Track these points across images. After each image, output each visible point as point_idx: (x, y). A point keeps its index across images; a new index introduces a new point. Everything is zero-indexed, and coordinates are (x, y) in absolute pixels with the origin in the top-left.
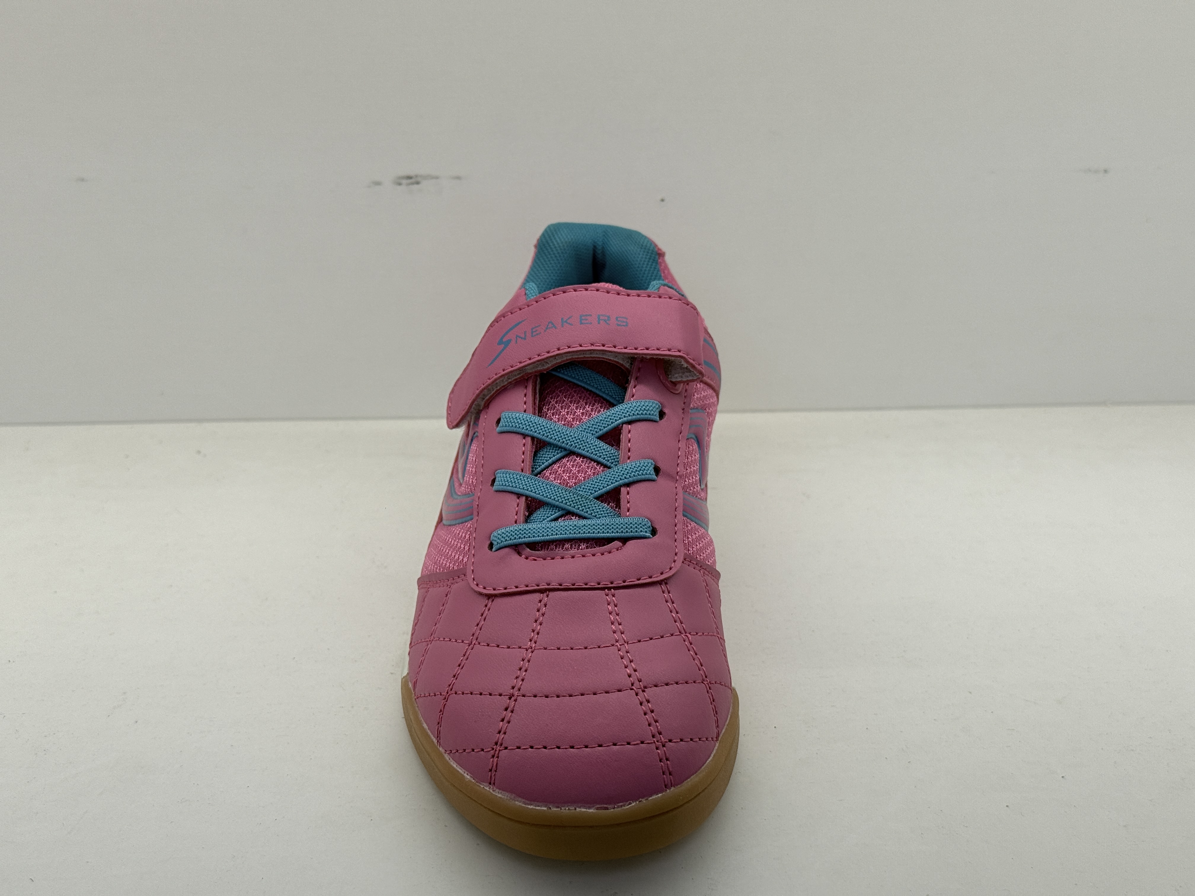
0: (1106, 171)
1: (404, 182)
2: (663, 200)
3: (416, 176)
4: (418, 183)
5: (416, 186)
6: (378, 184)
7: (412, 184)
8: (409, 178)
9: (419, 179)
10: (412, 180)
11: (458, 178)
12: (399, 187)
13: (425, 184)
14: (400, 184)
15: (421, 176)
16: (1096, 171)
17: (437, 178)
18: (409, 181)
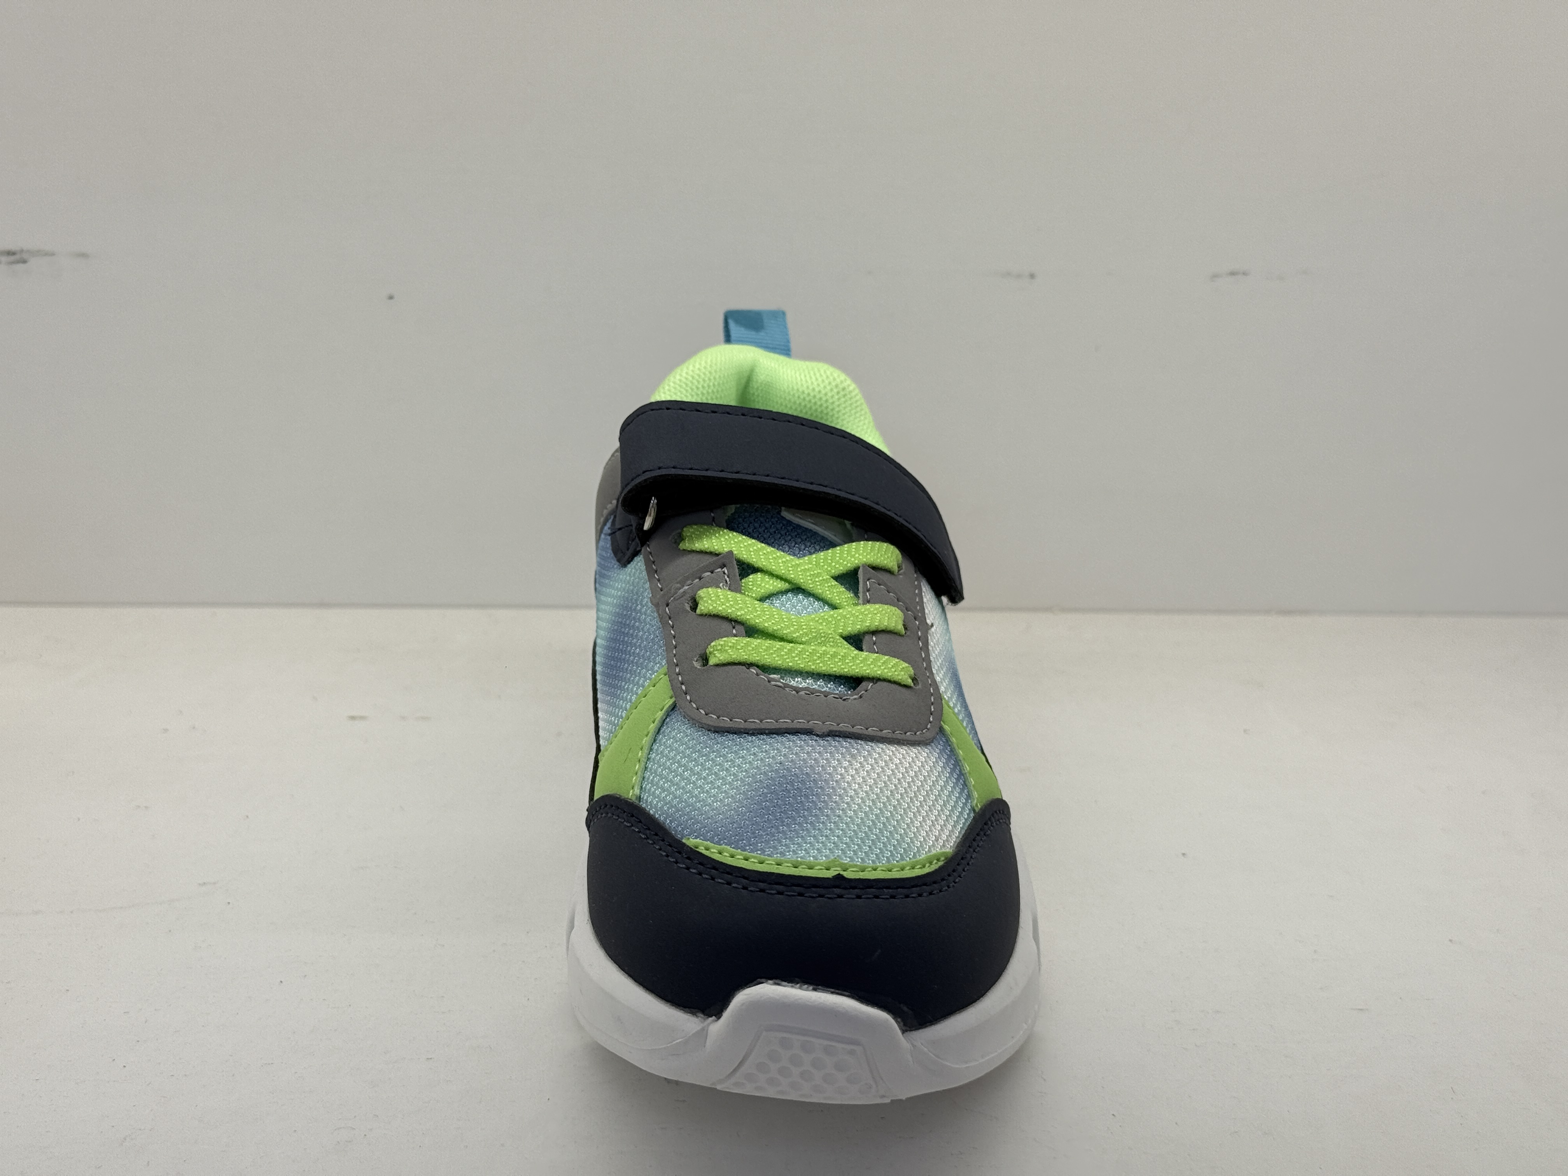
0: (1032, 276)
2: (391, 298)
3: (22, 251)
5: (21, 266)
8: (10, 253)
9: (25, 256)
11: (84, 255)
15: (28, 251)
16: (1019, 276)
17: (53, 254)
18: (12, 258)
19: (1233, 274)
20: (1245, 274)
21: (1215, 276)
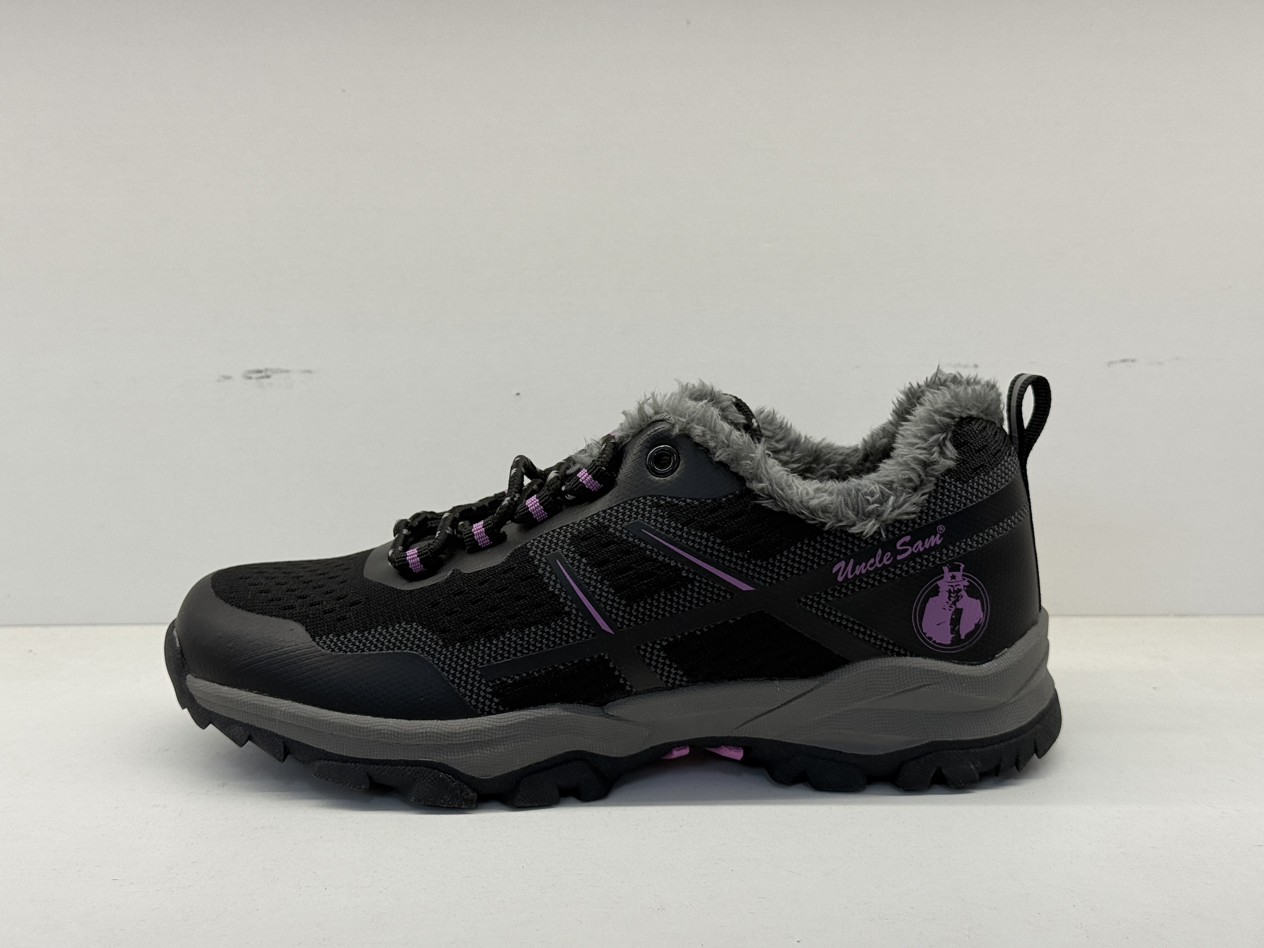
1: (254, 375)
2: (518, 394)
3: (267, 370)
4: (268, 377)
5: (265, 381)
6: (228, 378)
7: (263, 377)
8: (260, 371)
9: (269, 373)
10: (262, 374)
11: (309, 372)
12: (248, 381)
13: (275, 377)
14: (250, 378)
15: (271, 370)
17: (287, 371)
19: (1124, 361)
20: (1133, 361)
21: (1110, 363)
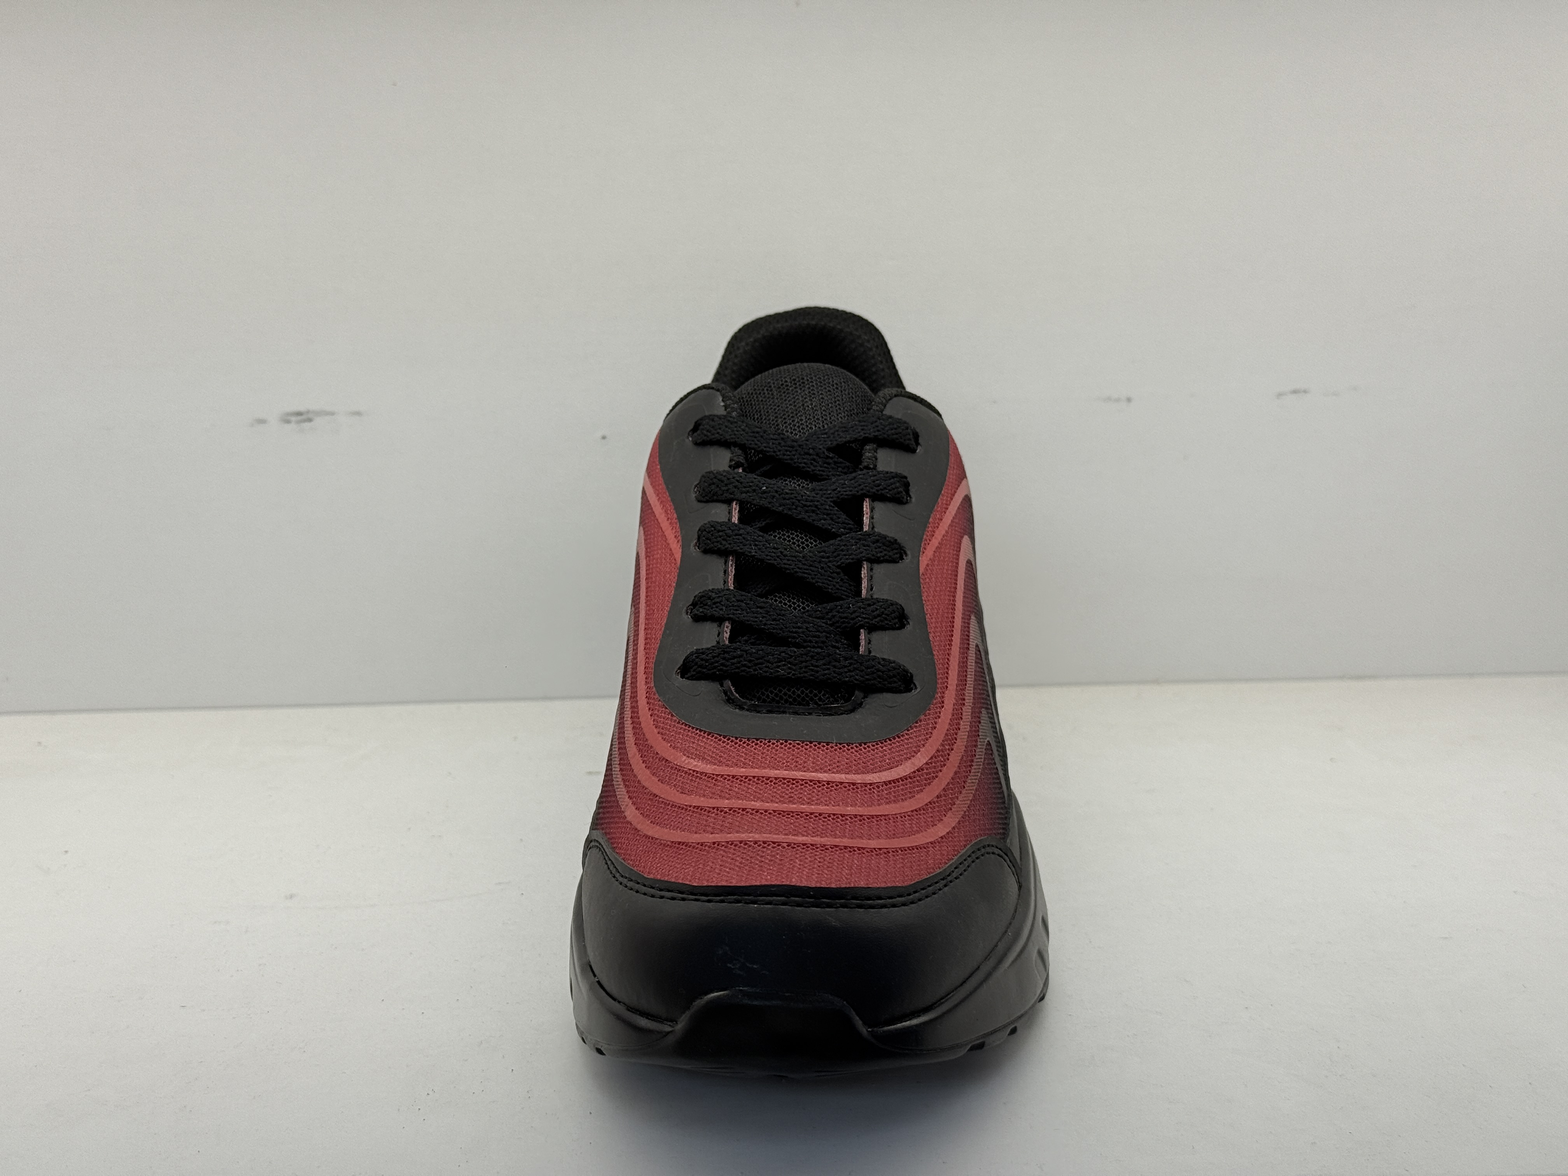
0: (1129, 400)
1: (293, 419)
2: (604, 438)
3: (308, 412)
4: (310, 420)
5: (307, 425)
6: (262, 421)
7: (305, 421)
8: (299, 414)
9: (310, 416)
10: (303, 417)
11: (358, 413)
12: (287, 426)
13: (318, 421)
14: (288, 422)
16: (1118, 400)
17: (332, 414)
18: (299, 418)
19: (1295, 392)
20: (1305, 392)
21: (1280, 395)
